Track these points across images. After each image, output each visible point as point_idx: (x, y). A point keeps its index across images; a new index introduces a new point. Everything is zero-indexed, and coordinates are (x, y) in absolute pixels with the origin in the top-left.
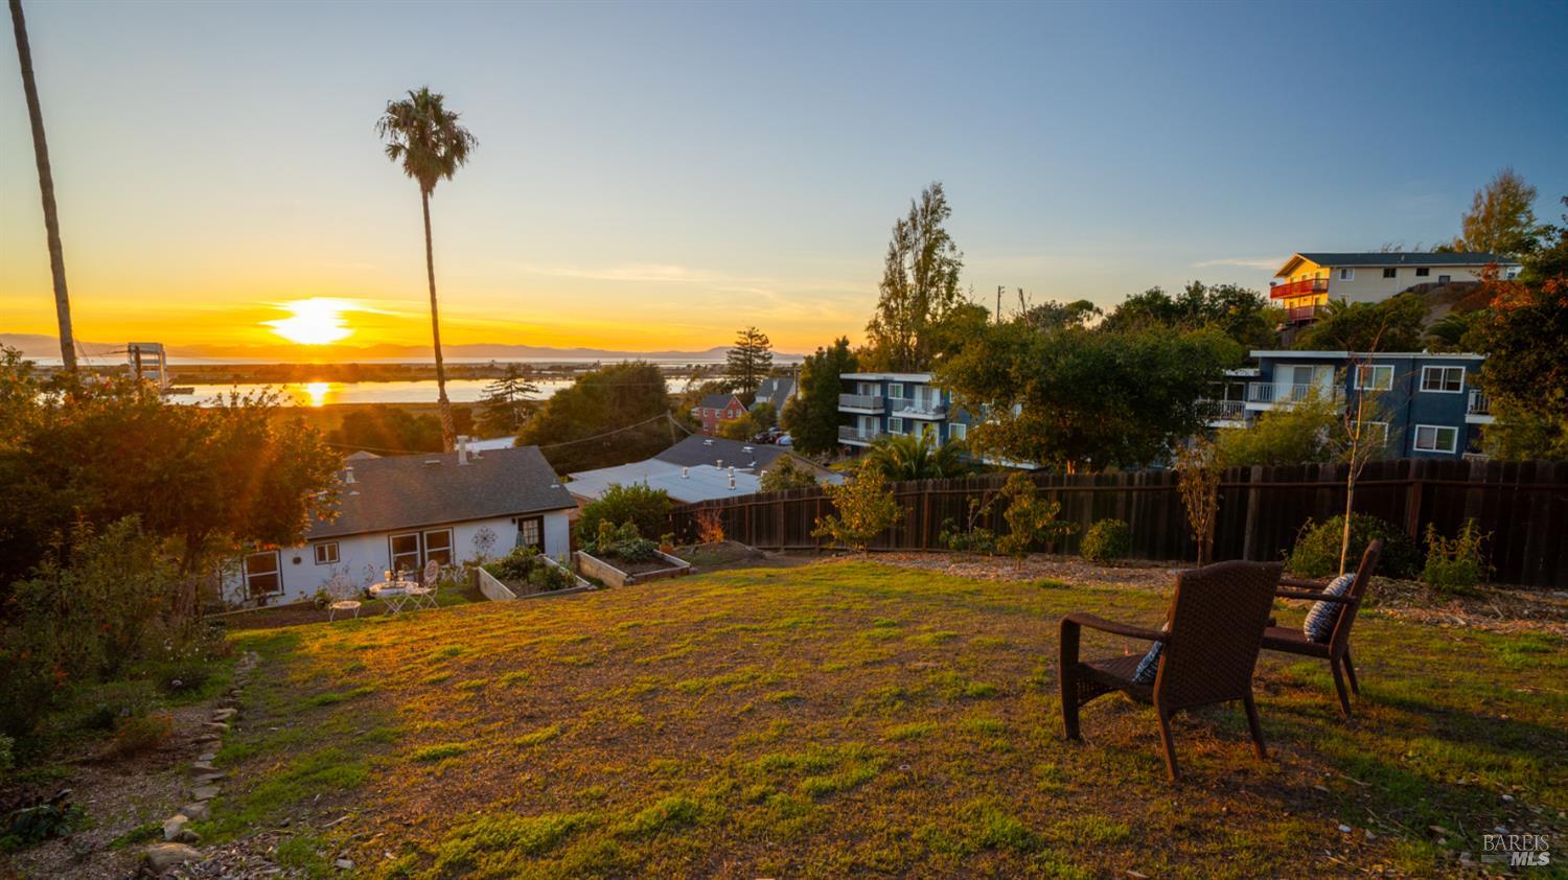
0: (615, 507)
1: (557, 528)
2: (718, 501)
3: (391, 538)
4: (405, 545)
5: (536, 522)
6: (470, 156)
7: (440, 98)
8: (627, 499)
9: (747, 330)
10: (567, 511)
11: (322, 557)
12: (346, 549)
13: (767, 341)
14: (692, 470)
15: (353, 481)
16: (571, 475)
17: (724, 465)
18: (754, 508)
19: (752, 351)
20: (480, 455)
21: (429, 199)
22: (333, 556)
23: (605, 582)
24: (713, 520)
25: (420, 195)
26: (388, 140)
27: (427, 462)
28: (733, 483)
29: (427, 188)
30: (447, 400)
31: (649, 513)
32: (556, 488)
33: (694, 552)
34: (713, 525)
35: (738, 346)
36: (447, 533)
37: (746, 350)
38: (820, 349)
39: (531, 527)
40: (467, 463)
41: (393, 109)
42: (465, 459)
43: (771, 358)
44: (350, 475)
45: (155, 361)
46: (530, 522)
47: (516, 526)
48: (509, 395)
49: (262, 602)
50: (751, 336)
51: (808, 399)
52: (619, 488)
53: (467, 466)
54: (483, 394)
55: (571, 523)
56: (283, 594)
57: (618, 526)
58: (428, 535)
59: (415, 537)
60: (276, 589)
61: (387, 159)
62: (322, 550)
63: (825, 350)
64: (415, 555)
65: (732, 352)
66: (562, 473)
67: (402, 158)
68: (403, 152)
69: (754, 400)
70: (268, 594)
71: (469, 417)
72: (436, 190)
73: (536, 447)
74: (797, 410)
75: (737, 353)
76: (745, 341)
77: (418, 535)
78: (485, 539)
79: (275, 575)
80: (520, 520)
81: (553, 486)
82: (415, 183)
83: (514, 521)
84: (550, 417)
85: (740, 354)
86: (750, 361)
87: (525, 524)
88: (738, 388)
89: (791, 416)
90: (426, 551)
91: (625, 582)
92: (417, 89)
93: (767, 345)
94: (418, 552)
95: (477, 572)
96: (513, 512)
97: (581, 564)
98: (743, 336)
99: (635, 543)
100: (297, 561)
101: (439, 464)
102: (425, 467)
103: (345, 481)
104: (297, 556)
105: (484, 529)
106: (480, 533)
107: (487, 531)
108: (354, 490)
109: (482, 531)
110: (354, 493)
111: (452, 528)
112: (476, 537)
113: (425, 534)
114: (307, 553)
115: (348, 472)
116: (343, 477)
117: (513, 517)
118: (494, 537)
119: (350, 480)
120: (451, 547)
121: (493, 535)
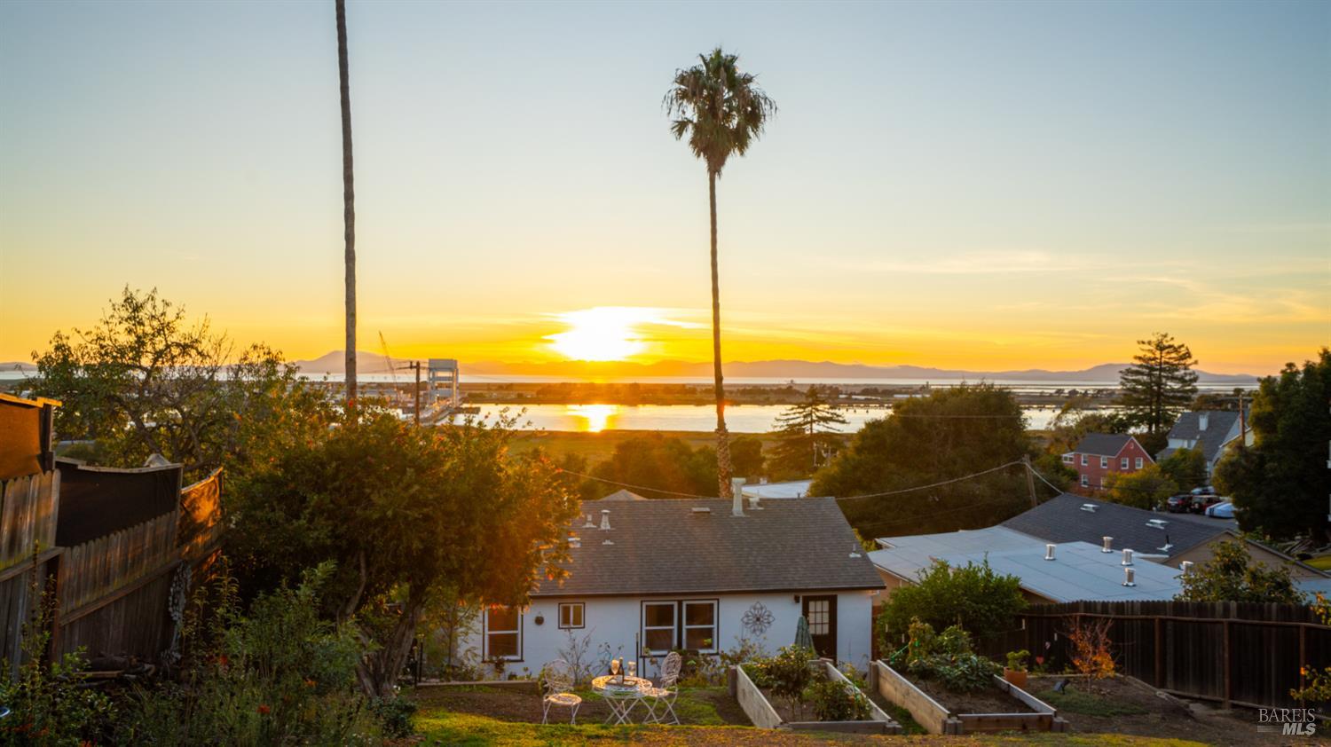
0: (938, 596)
1: (855, 615)
2: (1105, 605)
3: (644, 604)
4: (659, 615)
5: (826, 604)
6: (767, 125)
7: (734, 59)
8: (957, 587)
9: (1154, 339)
10: (870, 593)
11: (566, 620)
12: (594, 611)
13: (1188, 355)
14: (1061, 549)
15: (609, 527)
16: (879, 541)
17: (1116, 545)
18: (1170, 626)
19: (1161, 370)
20: (759, 504)
21: (717, 182)
22: (579, 621)
23: (915, 716)
24: (1096, 638)
25: (707, 176)
26: (676, 116)
27: (695, 509)
28: (1131, 576)
29: (715, 168)
30: (726, 431)
31: (990, 610)
32: (856, 559)
33: (1062, 687)
34: (1096, 646)
35: (1138, 362)
36: (712, 605)
37: (1151, 369)
38: (1290, 365)
39: (819, 610)
40: (743, 515)
41: (682, 79)
42: (741, 509)
43: (1195, 380)
44: (605, 519)
45: (449, 379)
46: (819, 603)
47: (799, 608)
48: (809, 426)
49: (499, 666)
50: (1160, 347)
51: (1266, 447)
52: (944, 566)
53: (741, 518)
54: (776, 423)
55: (875, 610)
56: (522, 661)
57: (939, 630)
58: (687, 605)
59: (672, 606)
60: (515, 653)
61: (672, 136)
62: (566, 612)
63: (1300, 367)
64: (671, 631)
65: (1129, 371)
66: (868, 536)
67: (689, 133)
68: (690, 127)
69: (1166, 444)
70: (506, 658)
71: (757, 452)
72: (724, 170)
73: (832, 499)
74: (1243, 461)
75: (1137, 373)
76: (1150, 355)
77: (676, 604)
78: (758, 619)
79: (515, 636)
80: (805, 598)
81: (852, 555)
82: (702, 163)
83: (797, 599)
84: (857, 457)
85: (1142, 374)
86: (1159, 384)
87: (812, 604)
88: (1137, 426)
89: (1235, 472)
90: (685, 627)
91: (944, 723)
92: (709, 53)
93: (1189, 361)
94: (675, 627)
95: (735, 673)
96: (796, 586)
97: (882, 681)
98: (1146, 347)
99: (964, 661)
100: (539, 621)
101: (708, 512)
102: (691, 516)
103: (599, 526)
104: (540, 615)
105: (758, 606)
106: (752, 610)
107: (762, 608)
108: (608, 539)
109: (755, 609)
110: (608, 542)
111: (718, 600)
112: (747, 616)
113: (684, 604)
114: (551, 613)
115: (604, 516)
116: (597, 521)
117: (797, 594)
118: (771, 619)
119: (605, 525)
120: (715, 626)
121: (769, 616)
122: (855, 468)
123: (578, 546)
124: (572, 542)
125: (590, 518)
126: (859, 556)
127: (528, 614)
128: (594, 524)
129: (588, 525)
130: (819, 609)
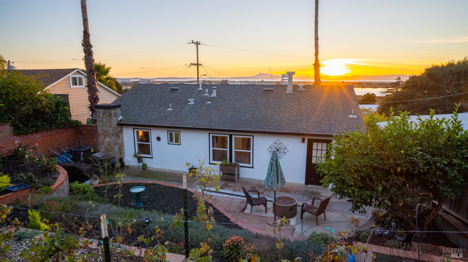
3: (211, 135)
5: (325, 145)
11: (171, 140)
12: (185, 136)
15: (215, 96)
20: (304, 87)
22: (177, 141)
32: (353, 118)
36: (249, 139)
42: (292, 89)
46: (320, 144)
47: (305, 146)
49: (140, 159)
53: (289, 94)
56: (152, 158)
59: (226, 137)
60: (149, 154)
62: (171, 134)
64: (227, 151)
70: (145, 156)
77: (228, 136)
78: (278, 150)
79: (149, 145)
80: (310, 140)
81: (350, 116)
83: (303, 141)
87: (315, 145)
90: (234, 150)
96: (302, 132)
100: (159, 139)
101: (272, 90)
102: (262, 92)
103: (211, 95)
104: (158, 136)
105: (278, 142)
106: (274, 145)
107: (280, 144)
108: (209, 101)
109: (276, 143)
110: (209, 102)
111: (253, 136)
112: (271, 147)
113: (233, 137)
114: (164, 135)
115: (213, 90)
116: (210, 93)
117: (304, 137)
118: (286, 151)
119: (214, 94)
120: (251, 151)
121: (285, 148)
122: (401, 95)
123: (192, 103)
124: (190, 101)
125: (207, 90)
126: (356, 117)
127: (154, 134)
128: (209, 94)
129: (205, 95)
130: (320, 148)
